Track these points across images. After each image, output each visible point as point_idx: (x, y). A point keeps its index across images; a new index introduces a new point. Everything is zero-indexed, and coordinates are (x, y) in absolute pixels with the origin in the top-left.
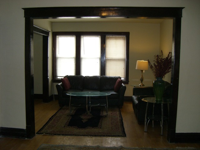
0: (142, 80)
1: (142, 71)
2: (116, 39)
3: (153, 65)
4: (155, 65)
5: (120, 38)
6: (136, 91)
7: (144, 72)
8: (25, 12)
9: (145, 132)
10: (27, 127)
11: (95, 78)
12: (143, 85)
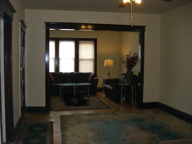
0: (109, 74)
1: (109, 67)
2: (87, 43)
3: (125, 62)
4: (126, 62)
5: (90, 43)
6: (107, 82)
7: (110, 68)
8: (46, 25)
9: (122, 106)
10: (46, 105)
11: (72, 74)
12: (110, 78)
